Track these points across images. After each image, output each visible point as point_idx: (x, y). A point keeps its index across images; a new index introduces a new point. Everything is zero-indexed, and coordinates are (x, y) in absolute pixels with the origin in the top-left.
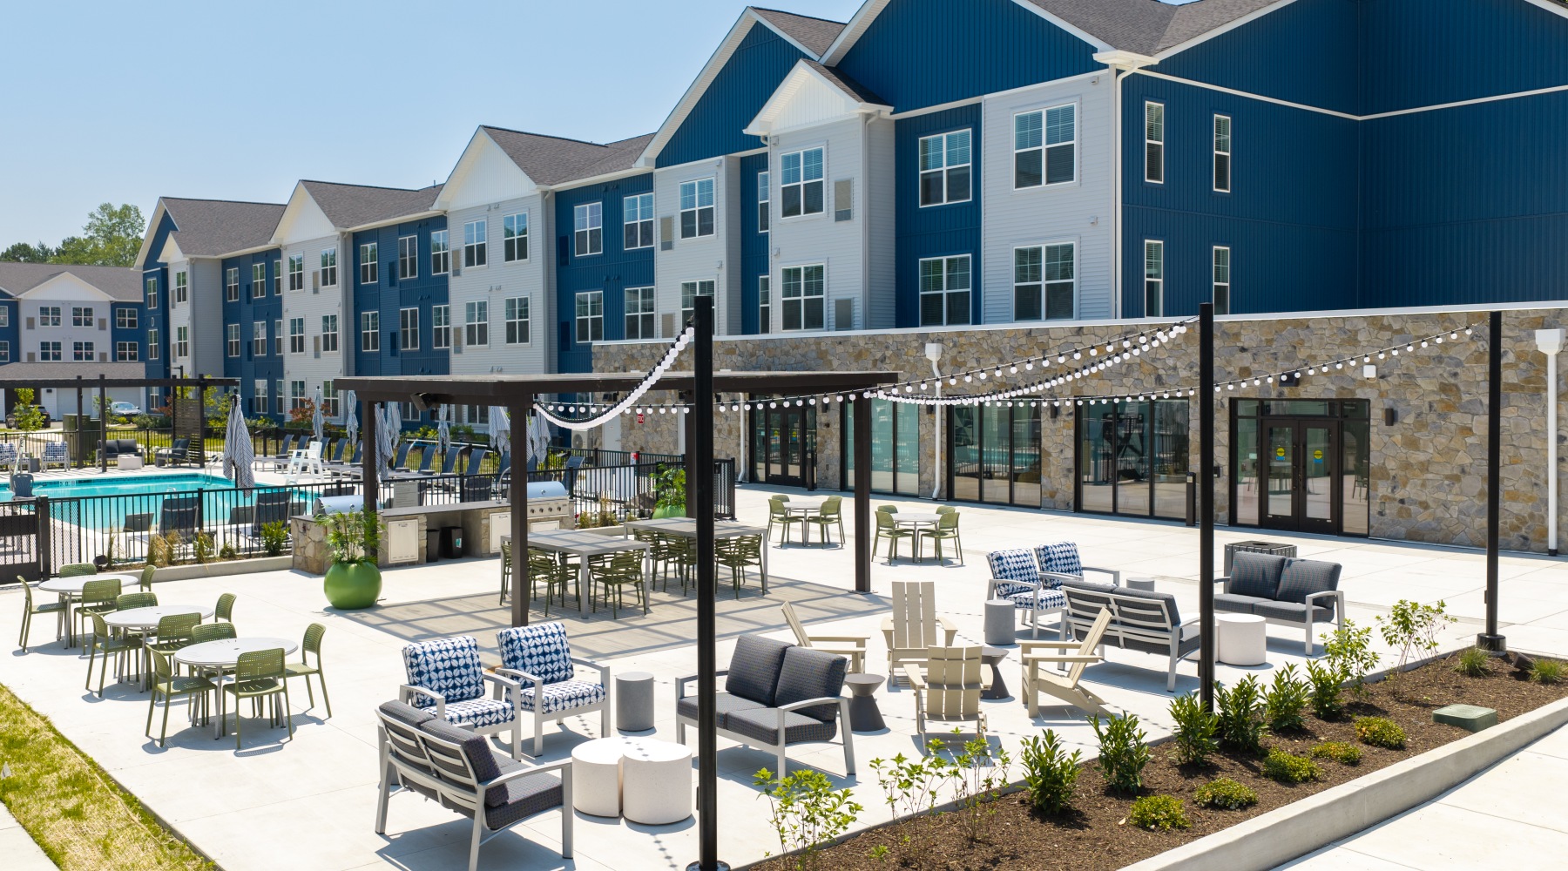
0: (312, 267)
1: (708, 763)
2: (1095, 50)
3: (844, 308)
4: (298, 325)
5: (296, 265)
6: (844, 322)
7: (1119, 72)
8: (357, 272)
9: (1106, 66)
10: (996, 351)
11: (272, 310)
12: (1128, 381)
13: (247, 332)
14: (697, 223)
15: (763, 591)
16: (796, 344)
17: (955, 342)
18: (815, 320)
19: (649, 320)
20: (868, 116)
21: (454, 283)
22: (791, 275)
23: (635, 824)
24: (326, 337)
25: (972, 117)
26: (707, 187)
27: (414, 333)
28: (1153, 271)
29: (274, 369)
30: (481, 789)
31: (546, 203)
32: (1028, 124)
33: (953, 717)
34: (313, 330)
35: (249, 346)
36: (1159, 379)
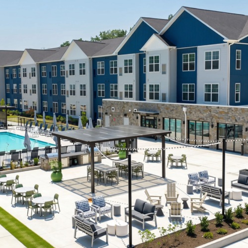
0: (29, 71)
1: (130, 223)
2: (224, 39)
3: (164, 95)
4: (26, 86)
5: (25, 70)
6: (164, 99)
7: (230, 44)
8: (41, 74)
9: (226, 42)
10: (199, 110)
11: (18, 81)
12: (229, 120)
13: (12, 87)
14: (129, 70)
15: (142, 177)
16: (152, 104)
17: (190, 107)
18: (157, 98)
19: (116, 93)
20: (170, 49)
21: (66, 79)
22: (151, 86)
23: (118, 236)
24: (33, 90)
25: (195, 50)
26: (131, 61)
27: (56, 91)
28: (238, 90)
29: (19, 97)
30: (93, 233)
31: (90, 61)
32: (208, 55)
33: (176, 215)
34: (30, 88)
35: (12, 90)
36: (236, 121)
